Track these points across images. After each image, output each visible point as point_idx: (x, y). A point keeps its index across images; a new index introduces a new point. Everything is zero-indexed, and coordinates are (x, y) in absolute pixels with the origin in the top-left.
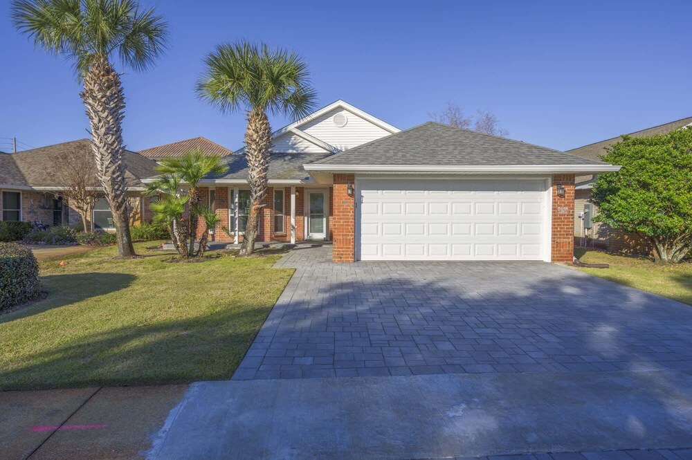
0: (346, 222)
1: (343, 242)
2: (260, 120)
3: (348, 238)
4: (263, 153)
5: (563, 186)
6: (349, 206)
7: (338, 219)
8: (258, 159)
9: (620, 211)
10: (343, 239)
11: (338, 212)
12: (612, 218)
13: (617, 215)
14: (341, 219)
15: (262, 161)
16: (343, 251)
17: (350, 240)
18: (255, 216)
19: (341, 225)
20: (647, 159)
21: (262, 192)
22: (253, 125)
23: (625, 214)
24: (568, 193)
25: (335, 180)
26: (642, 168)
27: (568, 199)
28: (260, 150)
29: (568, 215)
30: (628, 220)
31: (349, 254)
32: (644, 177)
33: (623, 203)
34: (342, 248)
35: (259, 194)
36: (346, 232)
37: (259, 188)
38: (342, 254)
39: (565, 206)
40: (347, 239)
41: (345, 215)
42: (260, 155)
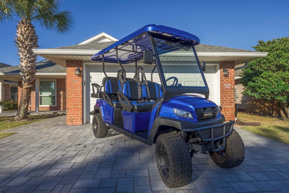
0: (76, 95)
1: (74, 110)
2: (25, 27)
3: (78, 107)
4: (28, 50)
5: (227, 69)
6: (78, 83)
7: (70, 93)
8: (24, 54)
9: (262, 87)
10: (74, 108)
11: (70, 88)
12: (257, 92)
13: (260, 90)
14: (72, 93)
15: (28, 55)
16: (74, 117)
17: (79, 108)
18: (25, 93)
19: (72, 98)
20: (282, 50)
21: (29, 77)
22: (20, 30)
23: (266, 88)
24: (230, 74)
25: (67, 64)
26: (279, 56)
27: (230, 79)
28: (26, 48)
29: (231, 89)
30: (269, 92)
31: (78, 119)
32: (282, 61)
33: (266, 81)
34: (73, 114)
35: (27, 78)
36: (76, 102)
37: (26, 74)
38: (73, 119)
39: (229, 83)
40: (76, 108)
41: (76, 90)
42: (26, 51)
